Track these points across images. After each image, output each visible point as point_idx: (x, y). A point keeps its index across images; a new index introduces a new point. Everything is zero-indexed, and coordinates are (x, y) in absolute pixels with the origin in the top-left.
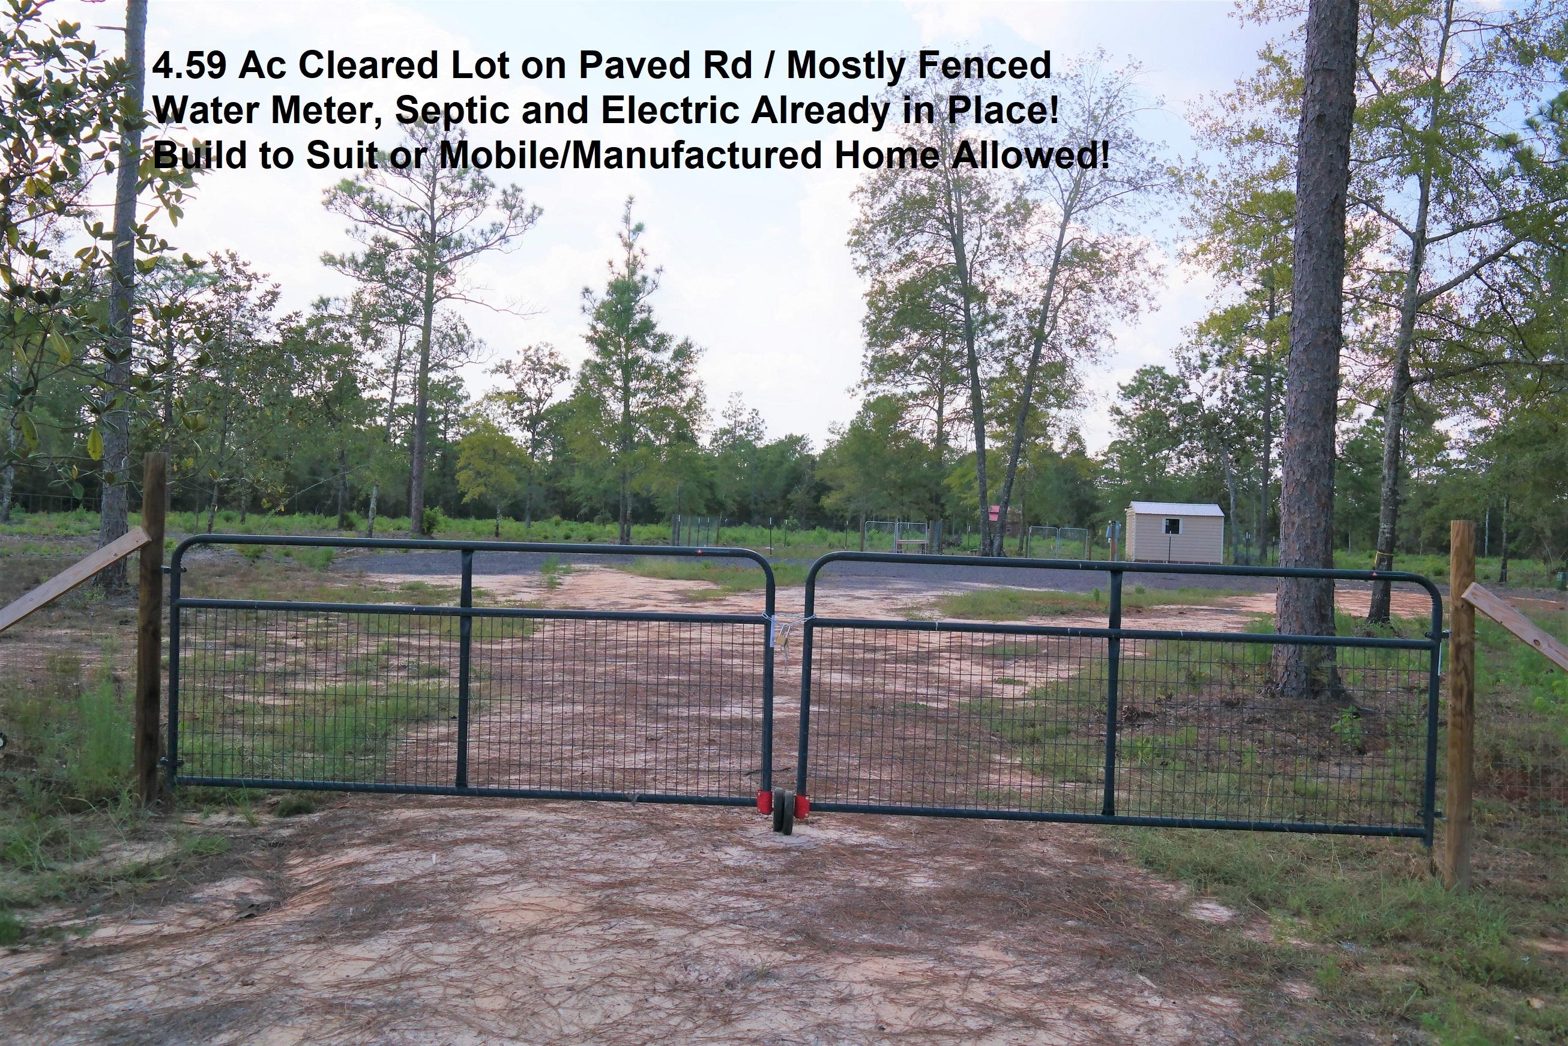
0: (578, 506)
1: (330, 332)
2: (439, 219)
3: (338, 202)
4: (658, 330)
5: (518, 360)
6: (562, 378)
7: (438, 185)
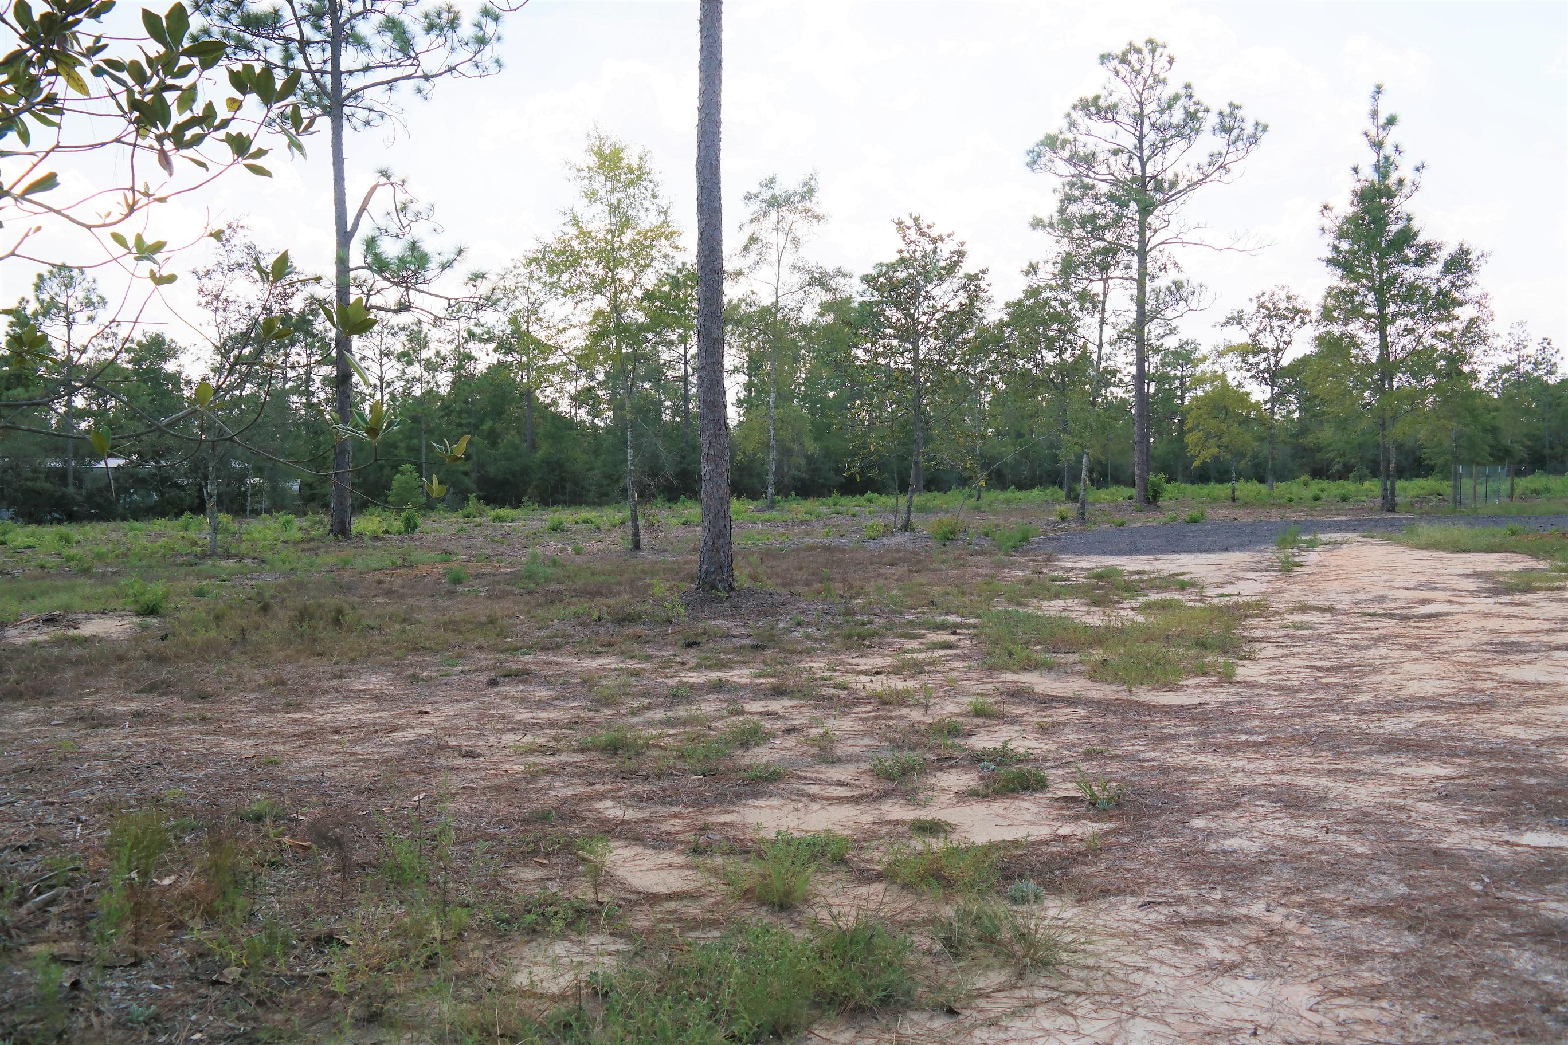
0: (1330, 463)
1: (1046, 302)
2: (1149, 158)
3: (1042, 161)
4: (1421, 239)
5: (1250, 308)
6: (1303, 323)
7: (1147, 122)
